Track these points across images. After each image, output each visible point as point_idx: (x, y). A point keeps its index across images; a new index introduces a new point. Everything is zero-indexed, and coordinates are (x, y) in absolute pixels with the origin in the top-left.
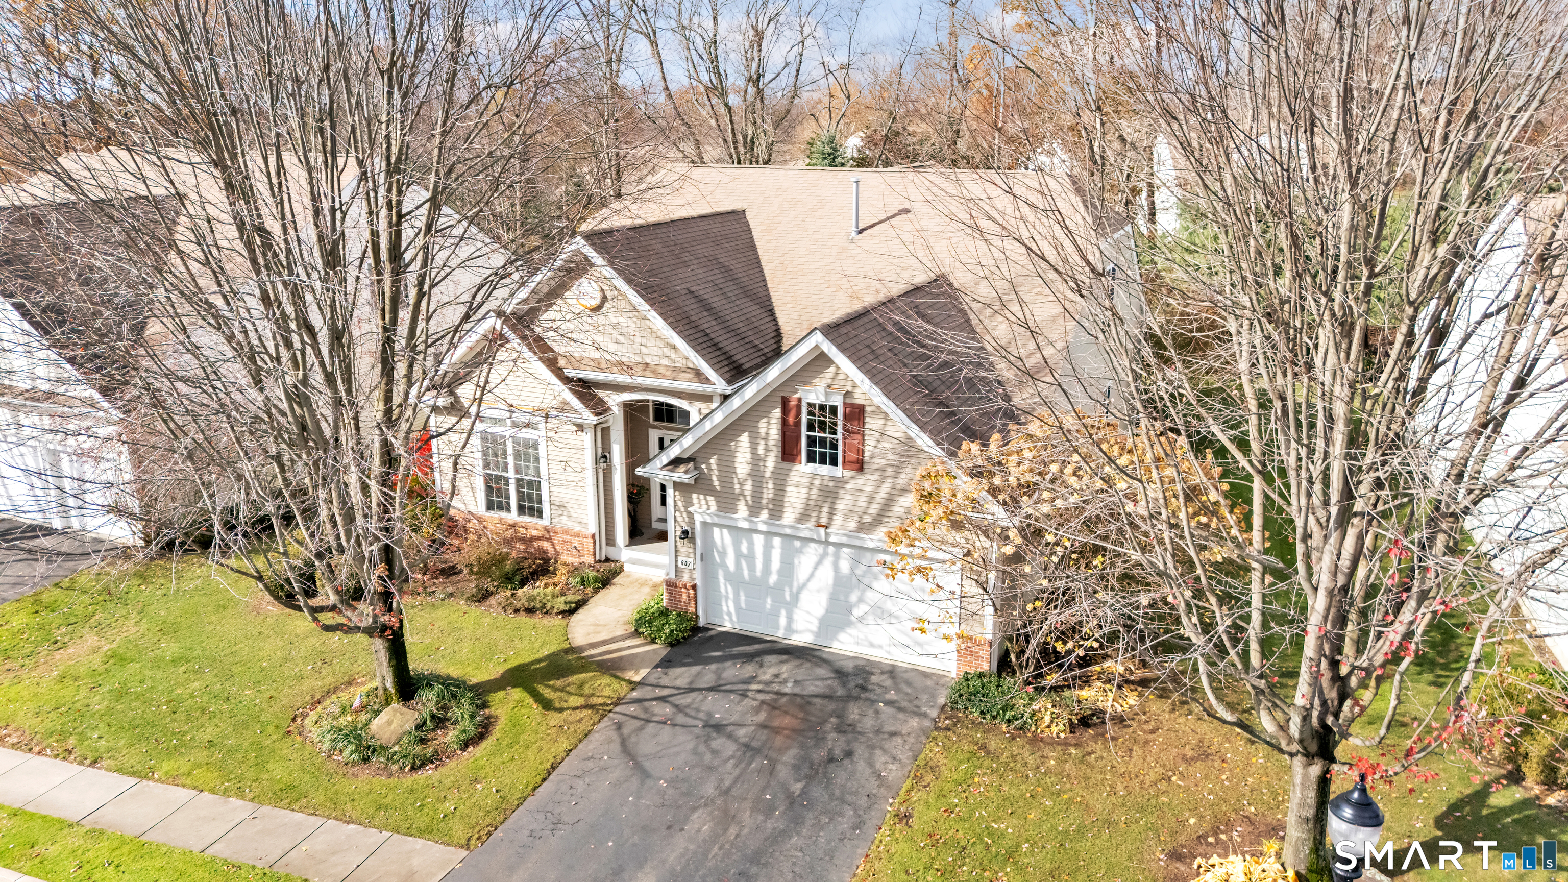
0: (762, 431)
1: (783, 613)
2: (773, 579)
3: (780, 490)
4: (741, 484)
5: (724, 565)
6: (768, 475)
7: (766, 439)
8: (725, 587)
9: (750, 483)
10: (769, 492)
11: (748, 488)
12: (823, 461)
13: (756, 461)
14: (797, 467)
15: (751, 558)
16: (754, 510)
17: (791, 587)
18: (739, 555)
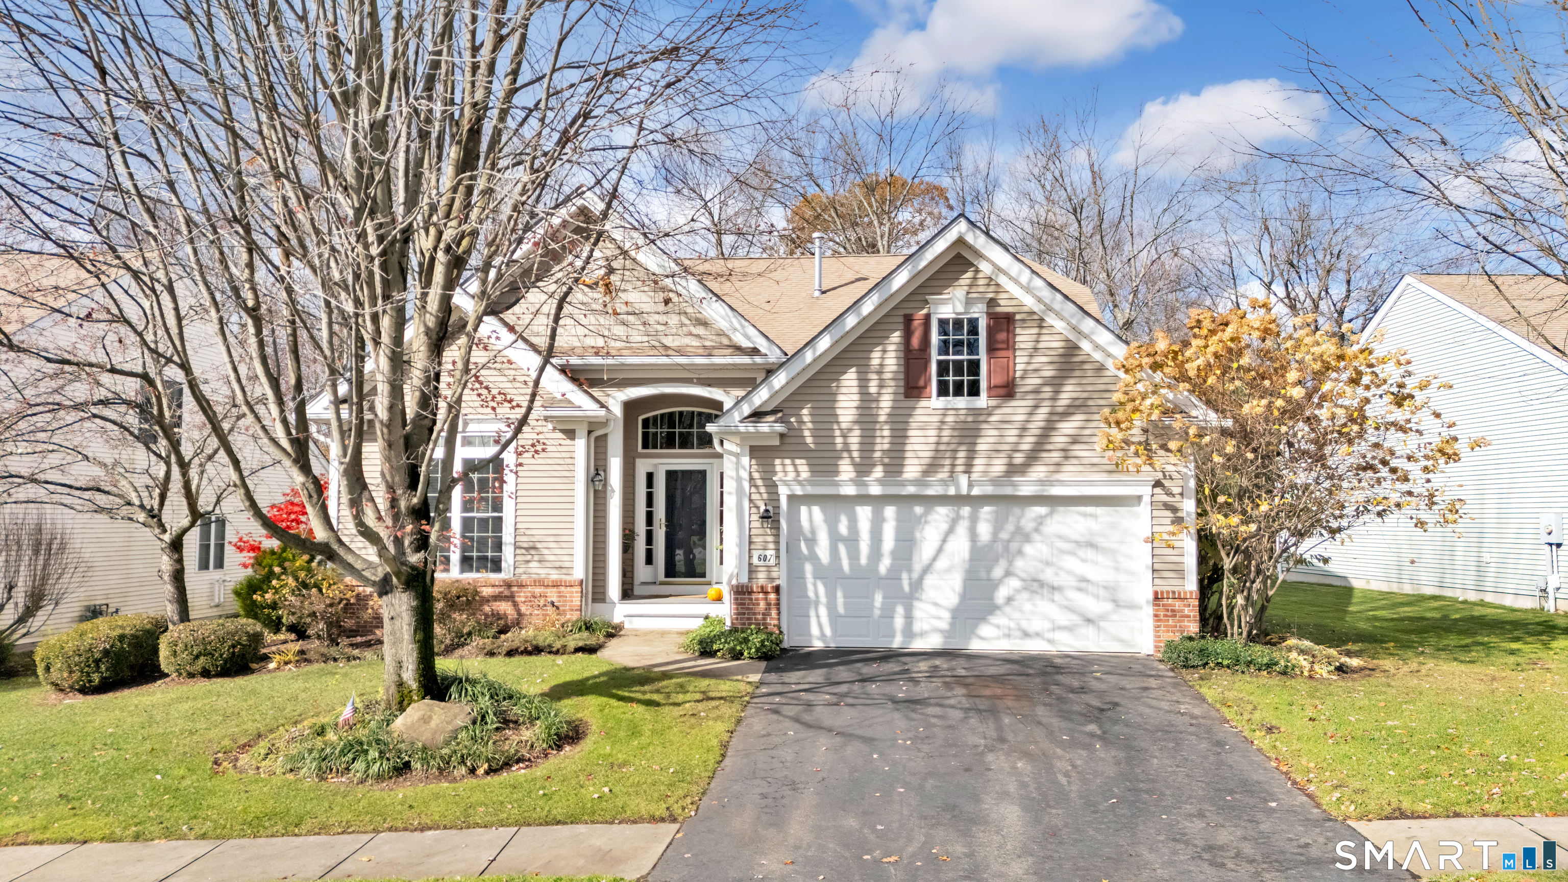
0: (875, 362)
1: (900, 610)
2: (885, 565)
3: (900, 437)
4: (844, 437)
5: (813, 557)
6: (882, 418)
7: (880, 373)
8: (816, 589)
9: (857, 433)
10: (883, 442)
11: (854, 440)
12: (958, 392)
13: (867, 403)
14: (923, 403)
15: (852, 540)
16: (863, 468)
17: (910, 571)
18: (835, 538)
